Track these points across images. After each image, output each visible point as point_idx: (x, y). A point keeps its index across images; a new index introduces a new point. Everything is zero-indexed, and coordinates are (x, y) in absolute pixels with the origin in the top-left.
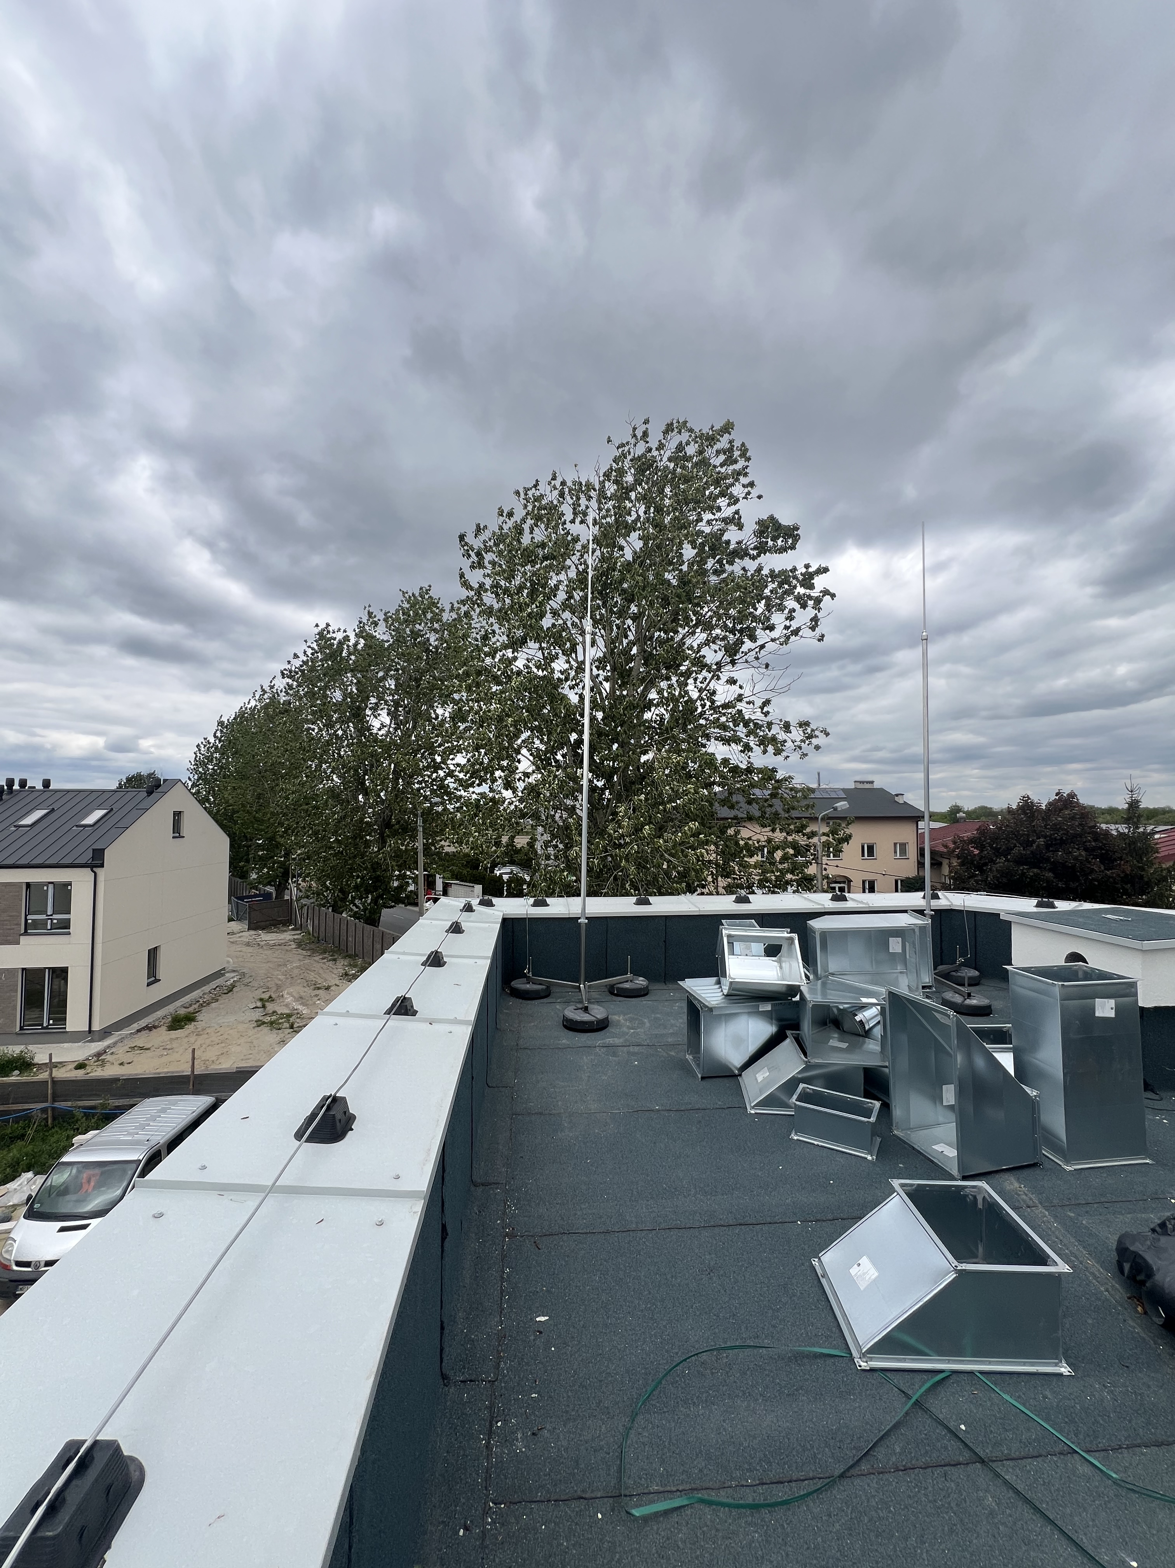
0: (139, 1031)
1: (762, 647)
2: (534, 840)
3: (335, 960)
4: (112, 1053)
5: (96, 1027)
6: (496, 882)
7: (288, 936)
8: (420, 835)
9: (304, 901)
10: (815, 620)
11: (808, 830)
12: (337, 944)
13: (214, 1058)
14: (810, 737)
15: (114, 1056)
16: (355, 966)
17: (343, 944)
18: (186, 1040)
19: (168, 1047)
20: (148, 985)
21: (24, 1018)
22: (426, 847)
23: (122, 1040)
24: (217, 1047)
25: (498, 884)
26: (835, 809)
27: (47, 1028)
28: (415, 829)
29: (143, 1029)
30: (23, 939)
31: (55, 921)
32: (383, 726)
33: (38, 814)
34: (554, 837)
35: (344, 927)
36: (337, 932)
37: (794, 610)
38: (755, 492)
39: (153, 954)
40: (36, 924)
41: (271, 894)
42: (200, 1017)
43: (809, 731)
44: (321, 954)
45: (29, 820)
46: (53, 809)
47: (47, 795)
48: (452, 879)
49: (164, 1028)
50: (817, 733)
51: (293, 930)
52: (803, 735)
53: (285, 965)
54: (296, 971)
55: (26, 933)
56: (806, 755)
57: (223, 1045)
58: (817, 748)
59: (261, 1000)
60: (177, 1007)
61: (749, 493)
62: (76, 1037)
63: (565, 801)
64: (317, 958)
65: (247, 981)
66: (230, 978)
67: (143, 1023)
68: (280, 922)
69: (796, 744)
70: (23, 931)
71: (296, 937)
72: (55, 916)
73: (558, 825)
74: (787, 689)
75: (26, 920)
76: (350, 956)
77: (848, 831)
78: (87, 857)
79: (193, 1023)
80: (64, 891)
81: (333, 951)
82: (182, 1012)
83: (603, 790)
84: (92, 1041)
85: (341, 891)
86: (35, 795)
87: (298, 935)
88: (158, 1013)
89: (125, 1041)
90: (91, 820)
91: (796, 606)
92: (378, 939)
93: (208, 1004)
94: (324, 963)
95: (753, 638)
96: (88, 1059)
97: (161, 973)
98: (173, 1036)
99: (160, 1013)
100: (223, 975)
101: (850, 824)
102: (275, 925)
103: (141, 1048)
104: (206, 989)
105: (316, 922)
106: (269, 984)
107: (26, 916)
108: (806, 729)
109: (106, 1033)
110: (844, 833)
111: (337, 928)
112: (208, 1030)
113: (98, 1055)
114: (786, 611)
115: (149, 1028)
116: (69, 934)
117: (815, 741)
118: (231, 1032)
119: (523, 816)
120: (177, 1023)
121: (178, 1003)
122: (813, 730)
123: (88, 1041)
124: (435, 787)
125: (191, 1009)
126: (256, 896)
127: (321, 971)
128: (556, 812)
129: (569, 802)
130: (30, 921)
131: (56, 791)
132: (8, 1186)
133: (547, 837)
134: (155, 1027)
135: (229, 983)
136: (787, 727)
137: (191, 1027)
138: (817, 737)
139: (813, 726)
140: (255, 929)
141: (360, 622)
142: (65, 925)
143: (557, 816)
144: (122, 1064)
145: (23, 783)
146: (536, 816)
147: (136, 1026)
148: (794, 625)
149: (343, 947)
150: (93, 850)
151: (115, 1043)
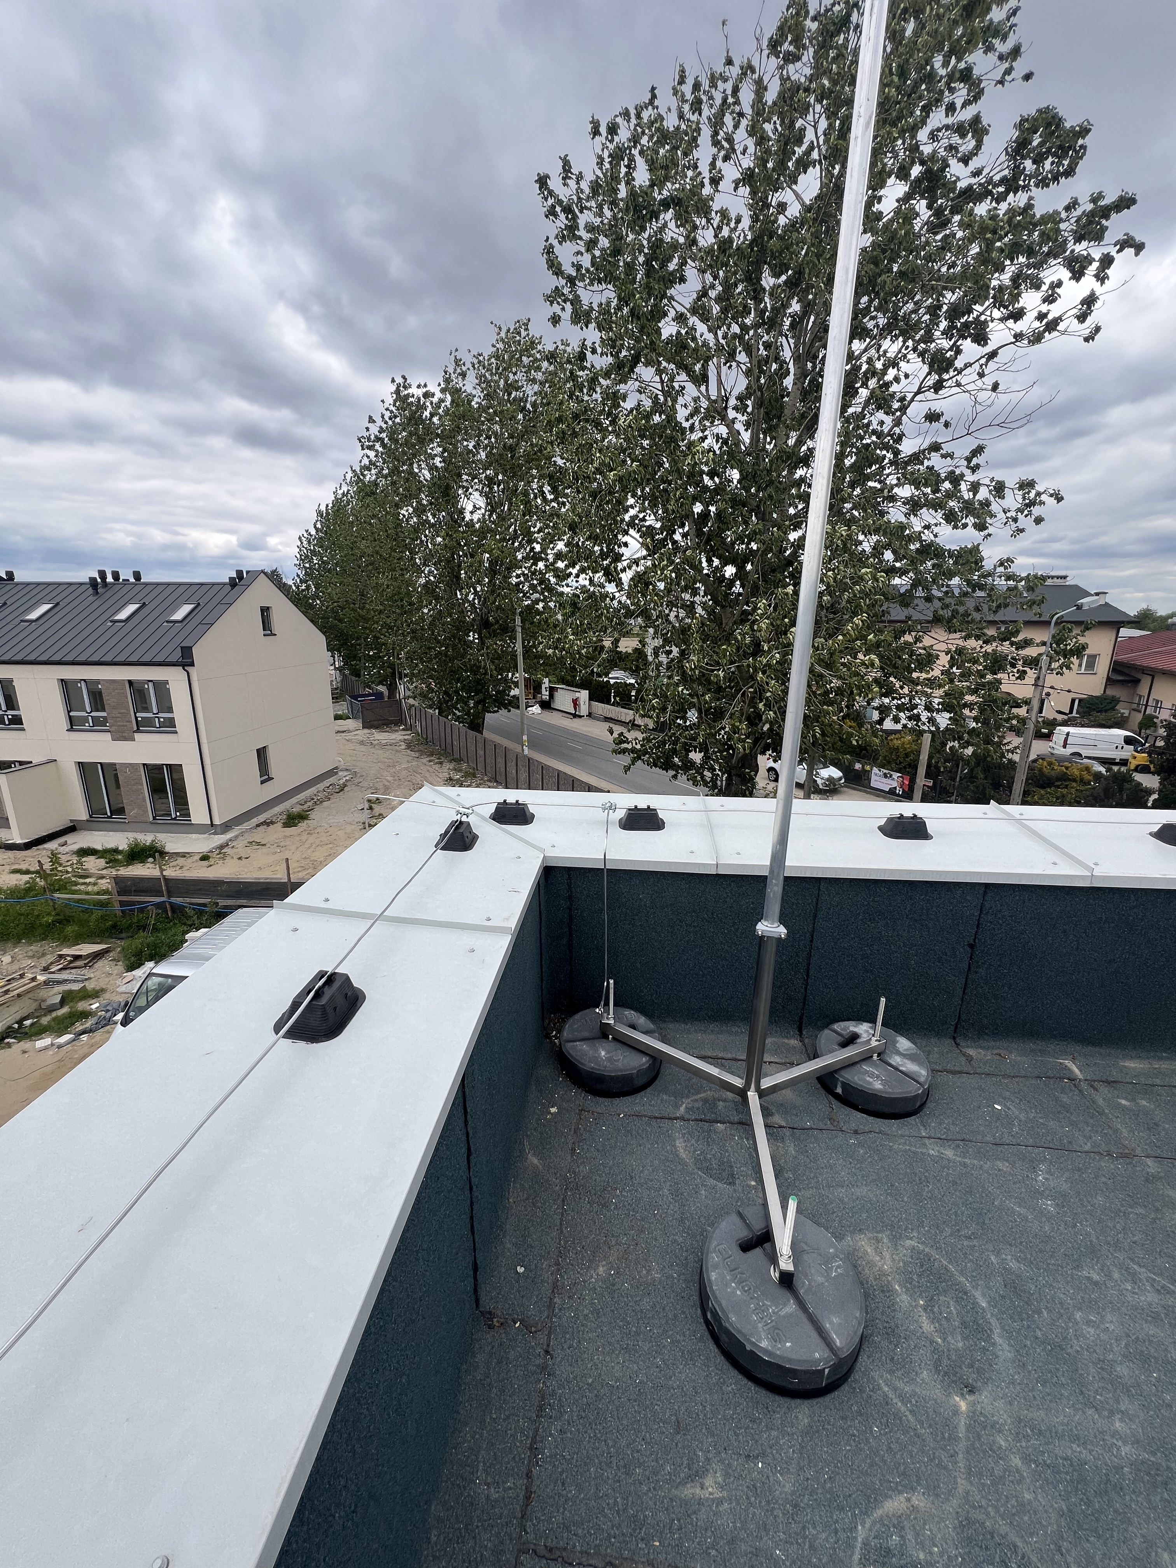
0: (258, 826)
1: (993, 355)
2: (643, 643)
3: (441, 763)
4: (233, 847)
5: (217, 822)
6: (604, 687)
7: (398, 736)
8: (519, 636)
9: (411, 701)
10: (1090, 301)
11: (1021, 637)
12: (443, 747)
13: (322, 859)
14: (1032, 503)
15: (235, 850)
16: (460, 771)
17: (449, 746)
18: (298, 838)
19: (282, 844)
20: (262, 782)
21: (155, 809)
22: (527, 651)
23: (242, 834)
24: (326, 847)
25: (605, 690)
26: (1079, 607)
27: (175, 819)
28: (514, 630)
29: (262, 824)
30: (137, 736)
31: (162, 720)
32: (476, 508)
33: (132, 608)
34: (667, 641)
35: (448, 730)
36: (443, 735)
37: (1059, 284)
38: (1021, 67)
39: (262, 753)
40: (149, 722)
41: (382, 693)
42: (313, 815)
43: (1032, 495)
44: (429, 756)
45: (123, 615)
46: (144, 603)
47: (139, 588)
48: (558, 682)
49: (280, 825)
50: (1044, 497)
51: (403, 730)
52: (1021, 501)
53: (394, 766)
54: (404, 773)
55: (138, 731)
56: (1022, 531)
57: (331, 846)
58: (1038, 521)
59: (369, 801)
60: (292, 805)
61: (1008, 71)
62: (200, 829)
63: (683, 595)
64: (424, 761)
65: (357, 780)
66: (343, 777)
67: (261, 818)
68: (392, 722)
69: (1009, 515)
70: (135, 728)
71: (406, 737)
72: (160, 715)
73: (674, 627)
74: (1024, 421)
75: (136, 718)
76: (454, 760)
77: (1082, 640)
78: (177, 656)
79: (306, 821)
80: (161, 687)
81: (439, 754)
82: (297, 809)
83: (731, 583)
84: (215, 833)
85: (446, 693)
86: (128, 587)
87: (409, 736)
88: (276, 809)
89: (246, 835)
90: (179, 615)
91: (1064, 274)
92: (480, 745)
93: (321, 802)
94: (431, 766)
95: (981, 338)
96: (211, 852)
97: (273, 771)
98: (287, 834)
99: (277, 810)
100: (336, 773)
101: (1088, 629)
102: (387, 725)
103: (258, 844)
104: (321, 786)
105: (424, 723)
106: (377, 785)
107: (135, 714)
108: (1028, 493)
109: (226, 827)
110: (1076, 642)
111: (442, 730)
112: (319, 830)
113: (221, 847)
114: (1044, 288)
115: (268, 823)
116: (176, 732)
117: (1037, 511)
118: (339, 833)
119: (629, 614)
120: (293, 820)
121: (294, 800)
122: (1039, 494)
123: (212, 834)
124: (535, 582)
125: (305, 807)
126: (370, 695)
127: (427, 775)
128: (671, 610)
129: (687, 596)
130: (139, 719)
131: (147, 584)
132: (133, 972)
133: (658, 642)
134: (272, 823)
135: (341, 782)
136: (999, 489)
137: (303, 825)
138: (1042, 503)
139: (1039, 488)
140: (369, 727)
141: (446, 372)
142: (170, 723)
143: (672, 615)
144: (240, 858)
145: (116, 576)
146: (645, 613)
147: (255, 821)
148: (1054, 311)
149: (449, 750)
150: (182, 648)
151: (236, 837)
